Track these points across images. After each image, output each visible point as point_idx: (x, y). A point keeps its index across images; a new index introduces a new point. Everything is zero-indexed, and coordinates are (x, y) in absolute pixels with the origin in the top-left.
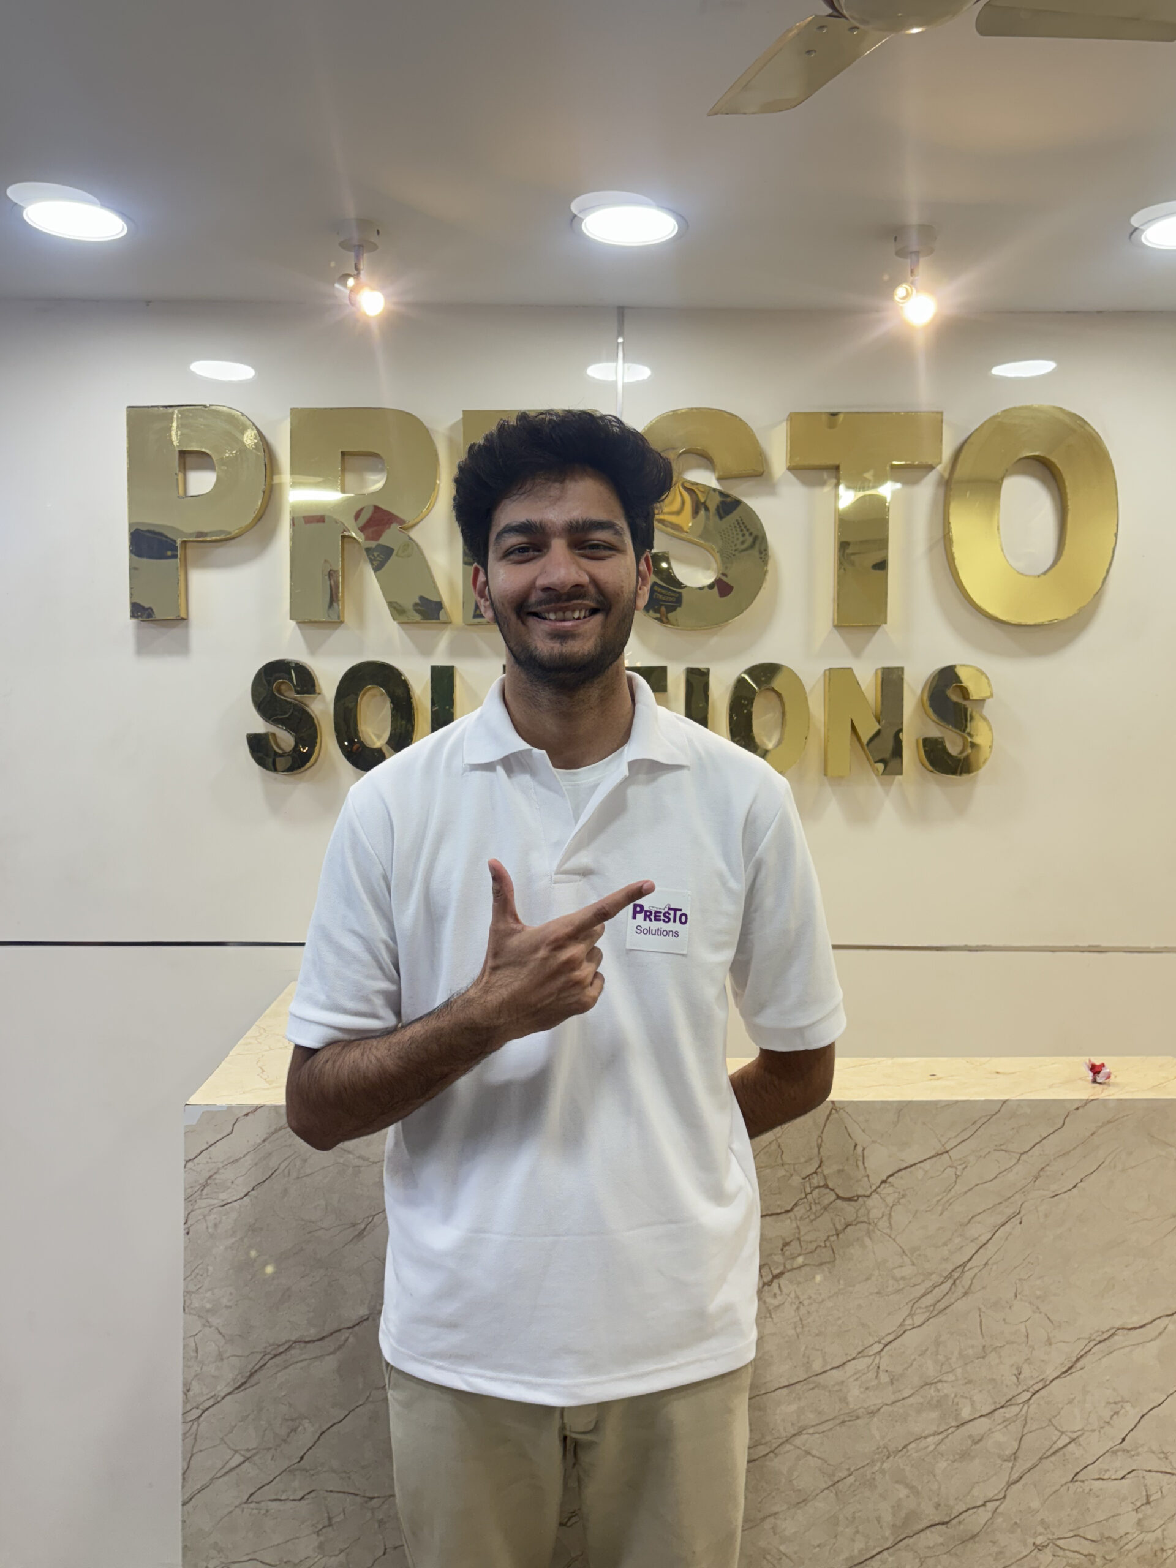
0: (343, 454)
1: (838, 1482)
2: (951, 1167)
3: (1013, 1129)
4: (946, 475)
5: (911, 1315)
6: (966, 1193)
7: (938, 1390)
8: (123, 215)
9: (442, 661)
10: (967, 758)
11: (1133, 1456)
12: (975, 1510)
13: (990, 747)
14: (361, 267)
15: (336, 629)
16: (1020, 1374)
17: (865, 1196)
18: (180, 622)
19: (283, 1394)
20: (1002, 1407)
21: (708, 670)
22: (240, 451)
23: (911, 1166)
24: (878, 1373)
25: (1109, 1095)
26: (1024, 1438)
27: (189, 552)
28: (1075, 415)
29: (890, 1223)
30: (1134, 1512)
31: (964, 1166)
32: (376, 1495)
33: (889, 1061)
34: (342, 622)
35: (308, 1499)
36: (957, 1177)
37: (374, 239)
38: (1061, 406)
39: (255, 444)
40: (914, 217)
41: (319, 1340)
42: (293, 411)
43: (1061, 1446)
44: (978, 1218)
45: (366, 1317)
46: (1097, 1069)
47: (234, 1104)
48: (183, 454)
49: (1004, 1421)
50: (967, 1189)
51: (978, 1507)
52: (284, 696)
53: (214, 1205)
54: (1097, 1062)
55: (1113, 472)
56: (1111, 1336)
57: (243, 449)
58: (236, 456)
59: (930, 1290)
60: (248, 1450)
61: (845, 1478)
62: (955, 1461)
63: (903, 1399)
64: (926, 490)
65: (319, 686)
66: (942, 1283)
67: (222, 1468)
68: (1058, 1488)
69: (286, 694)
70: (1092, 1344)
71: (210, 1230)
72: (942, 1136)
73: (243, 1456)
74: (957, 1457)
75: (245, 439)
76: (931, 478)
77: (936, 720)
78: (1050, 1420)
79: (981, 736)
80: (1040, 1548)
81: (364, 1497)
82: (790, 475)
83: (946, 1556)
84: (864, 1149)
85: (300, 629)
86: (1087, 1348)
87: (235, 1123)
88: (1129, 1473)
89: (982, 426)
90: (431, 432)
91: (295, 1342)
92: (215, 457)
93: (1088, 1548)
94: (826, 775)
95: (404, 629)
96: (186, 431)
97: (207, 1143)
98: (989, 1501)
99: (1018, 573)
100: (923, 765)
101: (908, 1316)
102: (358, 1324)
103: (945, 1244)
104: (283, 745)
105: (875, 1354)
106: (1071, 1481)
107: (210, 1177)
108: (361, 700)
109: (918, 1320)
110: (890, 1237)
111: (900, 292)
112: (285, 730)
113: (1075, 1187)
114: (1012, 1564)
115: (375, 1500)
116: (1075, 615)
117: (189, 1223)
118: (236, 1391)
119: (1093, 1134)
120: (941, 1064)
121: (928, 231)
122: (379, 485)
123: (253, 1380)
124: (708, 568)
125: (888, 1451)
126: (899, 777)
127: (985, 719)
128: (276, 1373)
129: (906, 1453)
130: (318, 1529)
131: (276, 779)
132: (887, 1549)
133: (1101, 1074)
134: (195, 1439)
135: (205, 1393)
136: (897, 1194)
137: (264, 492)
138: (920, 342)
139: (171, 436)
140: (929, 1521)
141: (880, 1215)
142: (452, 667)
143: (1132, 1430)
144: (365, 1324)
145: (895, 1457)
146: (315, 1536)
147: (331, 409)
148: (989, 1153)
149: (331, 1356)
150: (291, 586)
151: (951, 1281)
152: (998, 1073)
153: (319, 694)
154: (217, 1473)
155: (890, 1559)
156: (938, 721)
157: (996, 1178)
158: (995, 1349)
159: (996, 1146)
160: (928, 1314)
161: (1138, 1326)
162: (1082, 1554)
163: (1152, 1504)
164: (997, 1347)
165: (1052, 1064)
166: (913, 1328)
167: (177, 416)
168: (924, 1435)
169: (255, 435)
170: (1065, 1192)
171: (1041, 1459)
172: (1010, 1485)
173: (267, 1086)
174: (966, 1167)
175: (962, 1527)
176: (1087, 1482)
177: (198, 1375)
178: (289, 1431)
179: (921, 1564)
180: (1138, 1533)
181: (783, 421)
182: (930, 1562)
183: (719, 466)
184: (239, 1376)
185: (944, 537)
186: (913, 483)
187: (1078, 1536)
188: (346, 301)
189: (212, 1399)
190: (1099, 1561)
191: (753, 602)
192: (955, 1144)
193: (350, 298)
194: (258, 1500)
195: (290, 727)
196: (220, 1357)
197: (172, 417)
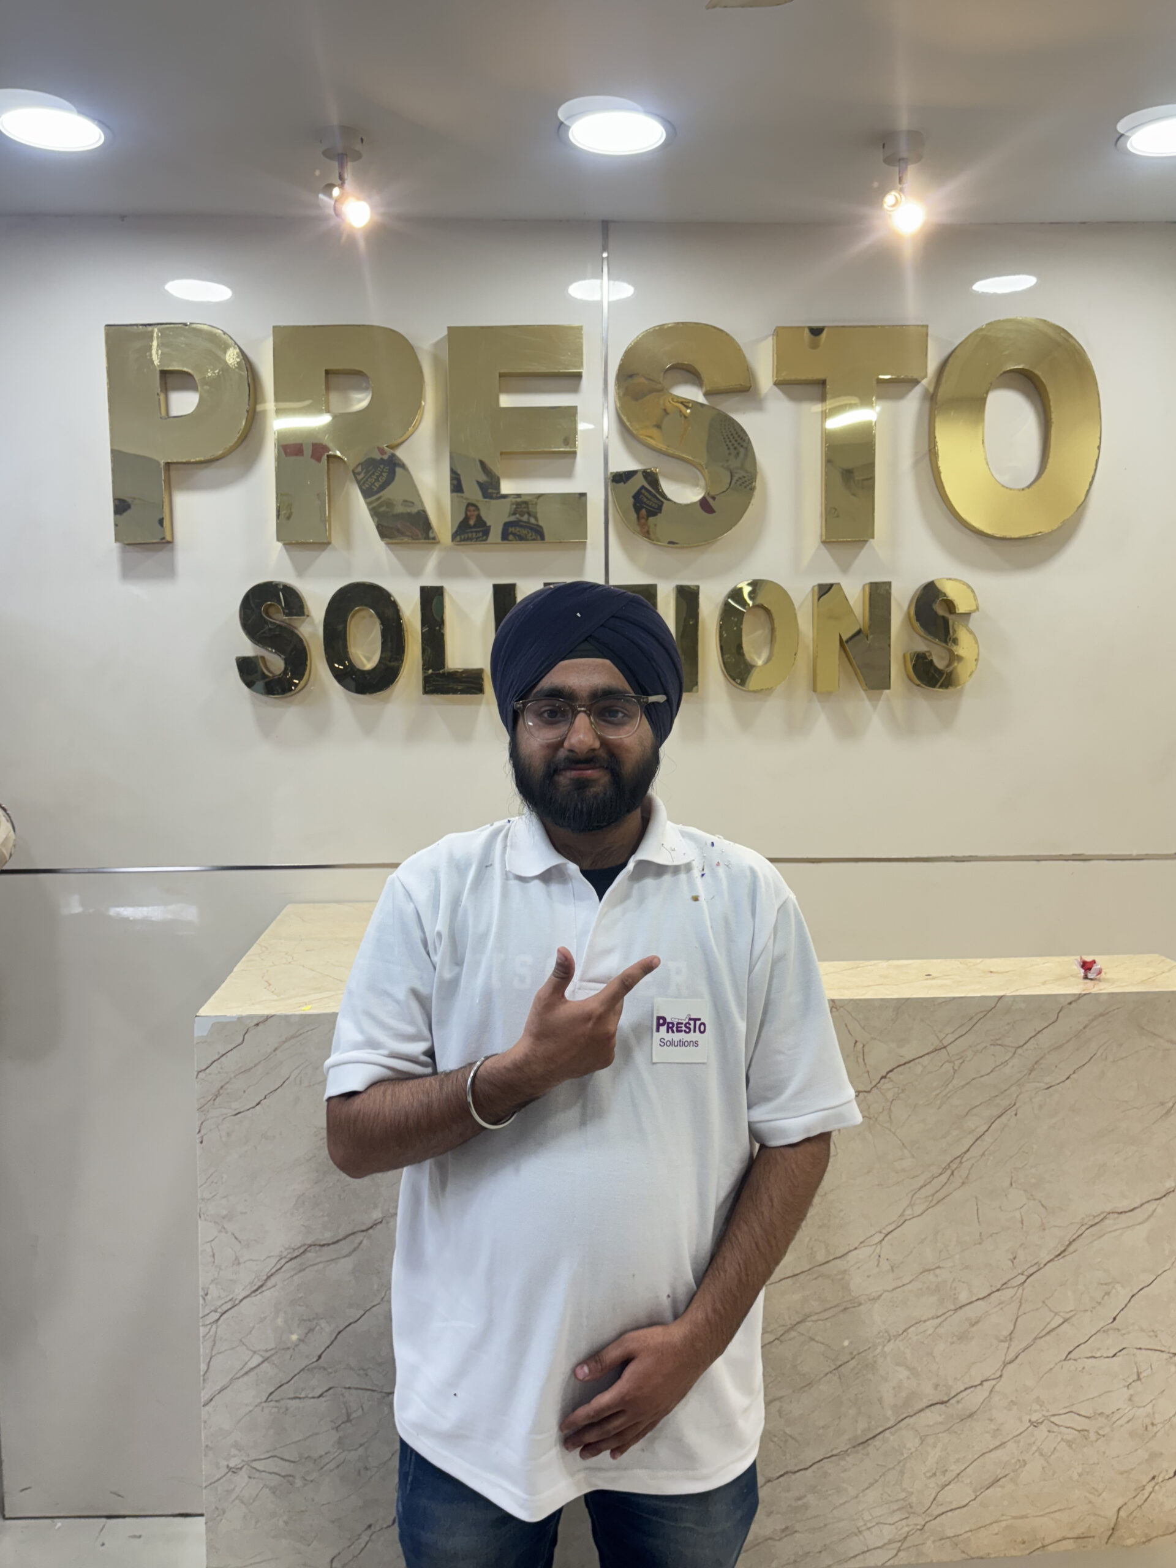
0: (327, 372)
1: (840, 1366)
2: (948, 1061)
3: (1008, 1024)
4: (931, 390)
5: (911, 1205)
6: (963, 1086)
7: (937, 1276)
8: (102, 123)
9: (431, 582)
10: (952, 671)
11: (1124, 1334)
12: (972, 1389)
13: (976, 660)
14: (346, 176)
15: (324, 550)
16: (1015, 1258)
17: (865, 1092)
18: (166, 545)
19: (300, 1295)
20: (998, 1290)
21: (698, 587)
22: (222, 370)
23: (910, 1061)
24: (879, 1261)
25: (1101, 990)
26: (1019, 1319)
27: (173, 473)
28: (1059, 327)
29: (890, 1117)
30: (1126, 1388)
31: (961, 1061)
33: (884, 964)
34: (329, 543)
35: (326, 1396)
36: (955, 1071)
37: (358, 147)
38: (1044, 318)
39: (238, 363)
40: (904, 122)
41: (334, 1243)
42: (276, 329)
43: (1054, 1326)
44: (974, 1111)
45: (380, 1220)
46: (1088, 966)
47: (244, 1014)
48: (164, 373)
49: (999, 1304)
50: (963, 1083)
51: (976, 1386)
52: (271, 618)
53: (226, 1114)
54: (1088, 959)
55: (1096, 384)
56: (1102, 1220)
57: (226, 368)
58: (219, 375)
59: (928, 1181)
60: (266, 1351)
61: (848, 1362)
62: (952, 1343)
63: (904, 1285)
64: (911, 405)
65: (307, 608)
66: (941, 1174)
67: (241, 1369)
68: (1052, 1367)
69: (275, 616)
70: (1084, 1228)
71: (224, 1139)
72: (940, 1032)
73: (261, 1356)
74: (955, 1338)
75: (227, 358)
76: (917, 392)
77: (923, 634)
78: (1044, 1302)
79: (966, 646)
80: (1035, 1424)
81: (381, 1392)
82: (776, 389)
83: (944, 1434)
84: (864, 1046)
85: (287, 550)
86: (1080, 1232)
87: (246, 1033)
88: (1120, 1351)
89: (967, 339)
90: (416, 350)
91: (310, 1246)
92: (197, 377)
93: (1081, 1423)
94: (815, 691)
95: (392, 550)
96: (166, 350)
97: (219, 1053)
98: (986, 1380)
99: (1003, 487)
100: (911, 679)
101: (908, 1206)
102: (371, 1227)
103: (943, 1137)
104: (272, 668)
105: (876, 1244)
106: (1065, 1360)
107: (222, 1087)
108: (351, 621)
109: (918, 1210)
110: (890, 1130)
111: (889, 199)
112: (275, 653)
113: (1068, 1078)
114: (1009, 1441)
116: (1059, 528)
117: (203, 1132)
118: (253, 1295)
119: (1085, 1027)
120: (936, 966)
121: (917, 138)
122: (364, 404)
123: (270, 1283)
124: (697, 485)
125: (889, 1335)
126: (887, 691)
127: (971, 632)
128: (292, 1276)
129: (906, 1337)
130: (337, 1425)
131: (266, 703)
132: (889, 1428)
133: (1092, 970)
134: (215, 1341)
135: (222, 1296)
136: (896, 1090)
137: (247, 412)
138: (908, 252)
139: (151, 355)
140: (930, 1400)
141: (881, 1110)
142: (441, 588)
143: (1122, 1310)
144: (379, 1227)
145: (895, 1340)
146: (334, 1432)
147: (314, 326)
148: (985, 1047)
149: (347, 1259)
150: (277, 507)
151: (949, 1172)
152: (991, 972)
153: (308, 616)
154: (237, 1373)
155: (892, 1438)
156: (924, 635)
157: (992, 1071)
158: (991, 1236)
159: (992, 1040)
160: (927, 1204)
161: (1127, 1210)
162: (1075, 1430)
163: (1143, 1380)
164: (994, 1233)
165: (1044, 963)
166: (913, 1218)
167: (157, 335)
168: (923, 1319)
169: (237, 353)
170: (1059, 1084)
171: (1035, 1339)
172: (1006, 1364)
173: (275, 997)
174: (963, 1062)
175: (960, 1406)
176: (1079, 1360)
177: (215, 1279)
178: (306, 1331)
179: (922, 1443)
180: (1130, 1408)
181: (769, 336)
182: (930, 1440)
183: (706, 381)
184: (256, 1279)
185: (930, 450)
186: (900, 396)
187: (1072, 1412)
188: (332, 212)
189: (230, 1303)
190: (1093, 1437)
191: (741, 518)
192: (953, 1039)
193: (335, 209)
194: (278, 1399)
195: (279, 651)
196: (237, 1262)
197: (152, 336)
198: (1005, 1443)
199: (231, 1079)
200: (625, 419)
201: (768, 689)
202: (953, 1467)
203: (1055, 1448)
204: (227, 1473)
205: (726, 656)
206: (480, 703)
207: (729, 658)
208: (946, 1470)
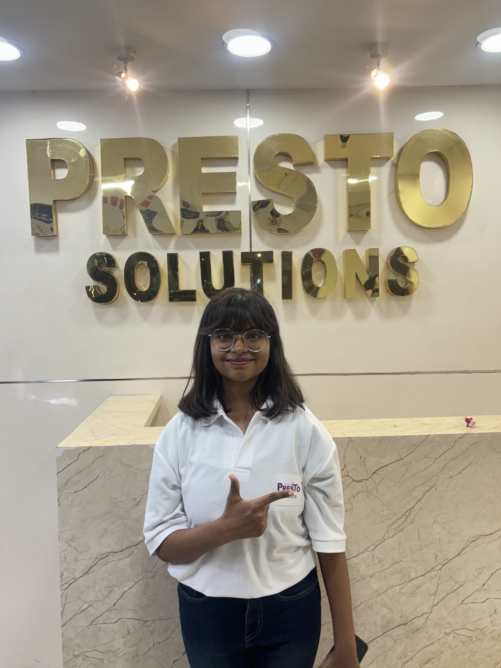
0: (125, 159)
1: (356, 607)
2: (404, 465)
3: (432, 448)
4: (395, 162)
5: (388, 532)
6: (411, 477)
7: (400, 565)
8: (18, 47)
9: (172, 251)
10: (407, 288)
11: (488, 592)
12: (418, 618)
13: (418, 283)
14: (127, 68)
15: (124, 238)
16: (437, 557)
17: (366, 480)
18: (54, 237)
19: (105, 576)
20: (429, 572)
21: (292, 252)
22: (78, 159)
23: (386, 466)
24: (373, 559)
25: (474, 432)
26: (439, 585)
27: (57, 205)
28: (453, 132)
29: (377, 491)
30: (489, 617)
32: (149, 620)
33: (375, 421)
34: (126, 235)
35: (118, 622)
36: (407, 470)
37: (133, 55)
38: (446, 129)
39: (85, 155)
40: (380, 38)
41: (121, 551)
42: (102, 140)
43: (456, 588)
44: (417, 488)
46: (469, 421)
47: (78, 446)
48: (53, 161)
49: (430, 578)
50: (411, 475)
51: (419, 616)
52: (101, 268)
53: (71, 492)
54: (469, 417)
55: (470, 157)
56: (477, 539)
57: (80, 158)
58: (77, 161)
59: (395, 521)
60: (90, 601)
61: (360, 605)
62: (408, 596)
63: (385, 570)
64: (386, 169)
65: (117, 263)
66: (401, 518)
67: (79, 610)
68: (455, 607)
69: (103, 268)
70: (469, 543)
71: (70, 504)
72: (400, 452)
73: (88, 604)
74: (409, 594)
75: (80, 153)
76: (389, 163)
77: (394, 272)
78: (451, 577)
79: (414, 277)
80: (448, 634)
81: (143, 620)
82: (325, 163)
83: (405, 639)
84: (365, 459)
85: (108, 238)
86: (467, 545)
87: (79, 455)
88: (486, 600)
89: (411, 139)
90: (163, 148)
91: (110, 553)
92: (67, 162)
93: (469, 633)
94: (345, 298)
95: (155, 238)
96: (53, 150)
97: (67, 464)
98: (424, 614)
99: (429, 204)
100: (388, 292)
101: (386, 533)
102: (138, 544)
103: (402, 501)
104: (102, 291)
105: (372, 550)
106: (461, 604)
107: (68, 480)
108: (136, 269)
109: (391, 534)
110: (377, 497)
111: (373, 73)
112: (103, 284)
114: (435, 642)
115: (148, 622)
116: (455, 223)
117: (60, 500)
118: (84, 576)
119: (467, 449)
120: (399, 421)
121: (386, 45)
122: (142, 173)
123: (91, 570)
124: (291, 206)
125: (378, 593)
126: (378, 298)
127: (415, 271)
128: (102, 567)
129: (386, 594)
130: (123, 636)
131: (100, 306)
132: (379, 636)
133: (471, 423)
134: (66, 597)
135: (70, 576)
136: (380, 479)
137: (90, 177)
138: (382, 97)
139: (46, 153)
140: (398, 623)
141: (373, 488)
142: (177, 254)
143: (487, 580)
144: (141, 543)
145: (381, 595)
146: (122, 638)
147: (119, 139)
148: (421, 459)
149: (127, 559)
150: (103, 219)
151: (405, 517)
152: (424, 424)
153: (117, 267)
154: (77, 612)
155: (381, 641)
157: (424, 470)
158: (425, 546)
159: (424, 455)
160: (395, 531)
161: (489, 534)
162: (466, 636)
163: (497, 613)
165: (449, 420)
166: (389, 538)
167: (49, 143)
168: (394, 585)
169: (85, 151)
170: (455, 476)
171: (447, 594)
172: (433, 606)
173: (94, 438)
174: (411, 465)
175: (412, 626)
176: (468, 604)
177: (67, 569)
178: (109, 592)
179: (394, 644)
180: (492, 626)
181: (322, 139)
182: (399, 642)
183: (294, 160)
184: (85, 568)
185: (395, 189)
186: (381, 165)
187: (464, 628)
188: (121, 84)
189: (73, 579)
190: (474, 639)
191: (311, 220)
192: (406, 455)
193: (123, 83)
194: (96, 624)
195: (105, 283)
196: (76, 560)
197: (47, 144)
198: (434, 642)
199: (73, 476)
200: (257, 177)
201: (324, 297)
202: (409, 654)
203: (457, 645)
204: (73, 658)
205: (305, 283)
206: (195, 305)
207: (306, 284)
208: (406, 656)
